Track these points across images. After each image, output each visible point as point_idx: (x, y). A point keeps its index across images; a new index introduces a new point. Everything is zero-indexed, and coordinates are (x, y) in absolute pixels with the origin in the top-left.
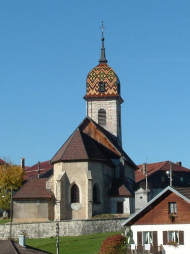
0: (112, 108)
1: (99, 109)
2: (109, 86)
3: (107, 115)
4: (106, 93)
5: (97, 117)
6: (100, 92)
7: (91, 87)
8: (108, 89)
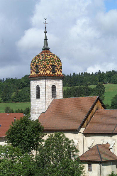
0: (60, 85)
1: (52, 85)
2: (58, 69)
3: (57, 89)
4: (56, 74)
5: (51, 91)
6: (52, 72)
7: (47, 68)
8: (57, 71)
